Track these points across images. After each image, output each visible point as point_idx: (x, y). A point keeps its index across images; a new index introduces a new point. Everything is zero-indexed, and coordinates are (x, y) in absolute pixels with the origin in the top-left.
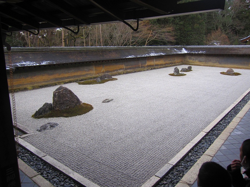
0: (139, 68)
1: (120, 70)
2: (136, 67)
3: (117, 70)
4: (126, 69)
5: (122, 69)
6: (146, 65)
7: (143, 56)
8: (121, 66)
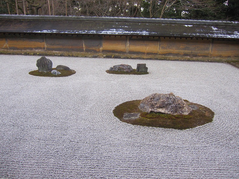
0: (83, 51)
1: (36, 48)
2: (73, 50)
3: (31, 49)
4: (48, 49)
5: (41, 48)
6: (101, 49)
7: (103, 32)
8: (40, 43)
